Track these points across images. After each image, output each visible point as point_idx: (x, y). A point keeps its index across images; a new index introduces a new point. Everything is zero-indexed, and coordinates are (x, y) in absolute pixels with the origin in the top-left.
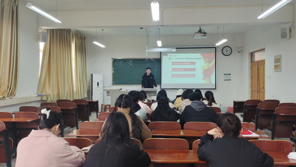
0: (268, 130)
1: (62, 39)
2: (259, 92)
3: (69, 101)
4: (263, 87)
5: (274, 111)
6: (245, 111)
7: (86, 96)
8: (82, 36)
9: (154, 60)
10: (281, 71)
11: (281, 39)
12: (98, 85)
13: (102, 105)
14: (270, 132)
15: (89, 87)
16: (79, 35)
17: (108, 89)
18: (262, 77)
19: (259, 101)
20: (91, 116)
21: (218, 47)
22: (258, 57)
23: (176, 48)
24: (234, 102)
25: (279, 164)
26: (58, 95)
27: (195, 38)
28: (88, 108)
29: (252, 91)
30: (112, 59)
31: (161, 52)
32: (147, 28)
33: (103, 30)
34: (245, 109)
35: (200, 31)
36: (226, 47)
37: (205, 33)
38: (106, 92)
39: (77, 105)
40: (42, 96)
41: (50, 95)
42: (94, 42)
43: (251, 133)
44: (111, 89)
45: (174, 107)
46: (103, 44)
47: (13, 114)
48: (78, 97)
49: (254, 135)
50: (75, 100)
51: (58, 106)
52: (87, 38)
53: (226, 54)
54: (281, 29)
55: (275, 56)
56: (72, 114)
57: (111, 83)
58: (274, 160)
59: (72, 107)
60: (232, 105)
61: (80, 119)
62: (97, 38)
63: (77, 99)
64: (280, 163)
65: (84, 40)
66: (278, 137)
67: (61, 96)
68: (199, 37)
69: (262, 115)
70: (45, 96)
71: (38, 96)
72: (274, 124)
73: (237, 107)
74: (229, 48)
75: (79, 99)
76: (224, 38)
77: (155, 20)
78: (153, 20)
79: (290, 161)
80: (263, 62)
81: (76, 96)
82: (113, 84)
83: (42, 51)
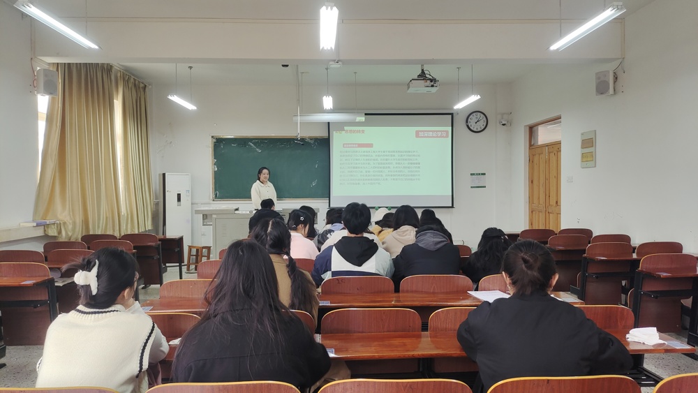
0: (572, 292)
1: (92, 89)
3: (113, 237)
4: (557, 202)
5: (584, 251)
7: (149, 226)
8: (139, 82)
9: (312, 142)
10: (595, 166)
11: (596, 95)
12: (179, 199)
13: (189, 246)
15: (157, 204)
16: (132, 80)
17: (207, 208)
18: (555, 180)
19: (550, 232)
20: (166, 274)
21: (459, 111)
22: (545, 136)
23: (366, 114)
26: (86, 222)
27: (411, 90)
28: (159, 254)
29: (532, 212)
30: (212, 137)
31: (329, 123)
32: (298, 66)
33: (191, 67)
35: (422, 76)
36: (474, 114)
37: (433, 80)
38: (202, 215)
39: (135, 247)
40: (46, 226)
41: (65, 223)
42: (170, 97)
44: (212, 209)
46: (191, 101)
48: (132, 229)
50: (125, 235)
52: (150, 87)
53: (475, 130)
54: (596, 74)
55: (582, 134)
57: (212, 195)
62: (177, 87)
63: (129, 232)
65: (142, 93)
67: (90, 226)
68: (421, 88)
70: (53, 226)
71: (38, 225)
72: (585, 280)
74: (482, 115)
75: (133, 233)
76: (473, 93)
77: (325, 48)
78: (321, 48)
79: (630, 346)
80: (555, 147)
81: (127, 226)
82: (216, 197)
83: (45, 116)
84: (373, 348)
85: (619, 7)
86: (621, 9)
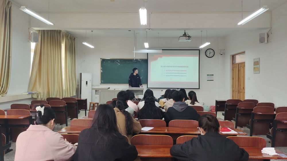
0: (247, 127)
1: (53, 40)
2: (239, 92)
3: (59, 99)
4: (243, 88)
5: (252, 110)
6: (226, 110)
7: (75, 94)
8: (72, 37)
9: (141, 61)
10: (259, 73)
11: (260, 43)
12: (87, 84)
13: (90, 103)
14: (249, 130)
15: (78, 85)
16: (69, 36)
17: (97, 88)
18: (243, 78)
19: (239, 101)
20: (79, 114)
21: (202, 49)
22: (239, 59)
23: (163, 50)
24: (216, 101)
25: (253, 158)
26: (48, 93)
27: (180, 41)
28: (77, 106)
29: (233, 91)
30: (101, 59)
31: (148, 53)
32: (134, 31)
33: (92, 31)
34: (226, 108)
35: (185, 35)
36: (209, 50)
37: (189, 37)
38: (95, 90)
39: (66, 103)
40: (32, 94)
41: (40, 93)
42: (83, 43)
43: (230, 131)
44: (100, 88)
45: (160, 106)
46: (92, 44)
47: (5, 111)
48: (67, 96)
49: (233, 132)
50: (64, 98)
51: (48, 104)
52: (77, 38)
53: (209, 56)
54: (260, 34)
55: (254, 59)
56: (62, 112)
57: (100, 82)
58: (249, 155)
59: (61, 105)
60: (214, 104)
61: (69, 117)
62: (86, 39)
63: (66, 97)
64: (255, 157)
65: (73, 41)
66: (256, 135)
67: (50, 94)
68: (184, 40)
69: (241, 114)
70: (35, 94)
71: (29, 94)
72: (253, 123)
73: (219, 106)
74: (212, 50)
75: (68, 97)
76: (207, 41)
77: (143, 24)
78: (141, 24)
79: (263, 155)
80: (243, 64)
81: (65, 94)
82: (102, 83)
83: (34, 51)
84: (151, 152)
85: (266, 8)
86: (267, 8)
